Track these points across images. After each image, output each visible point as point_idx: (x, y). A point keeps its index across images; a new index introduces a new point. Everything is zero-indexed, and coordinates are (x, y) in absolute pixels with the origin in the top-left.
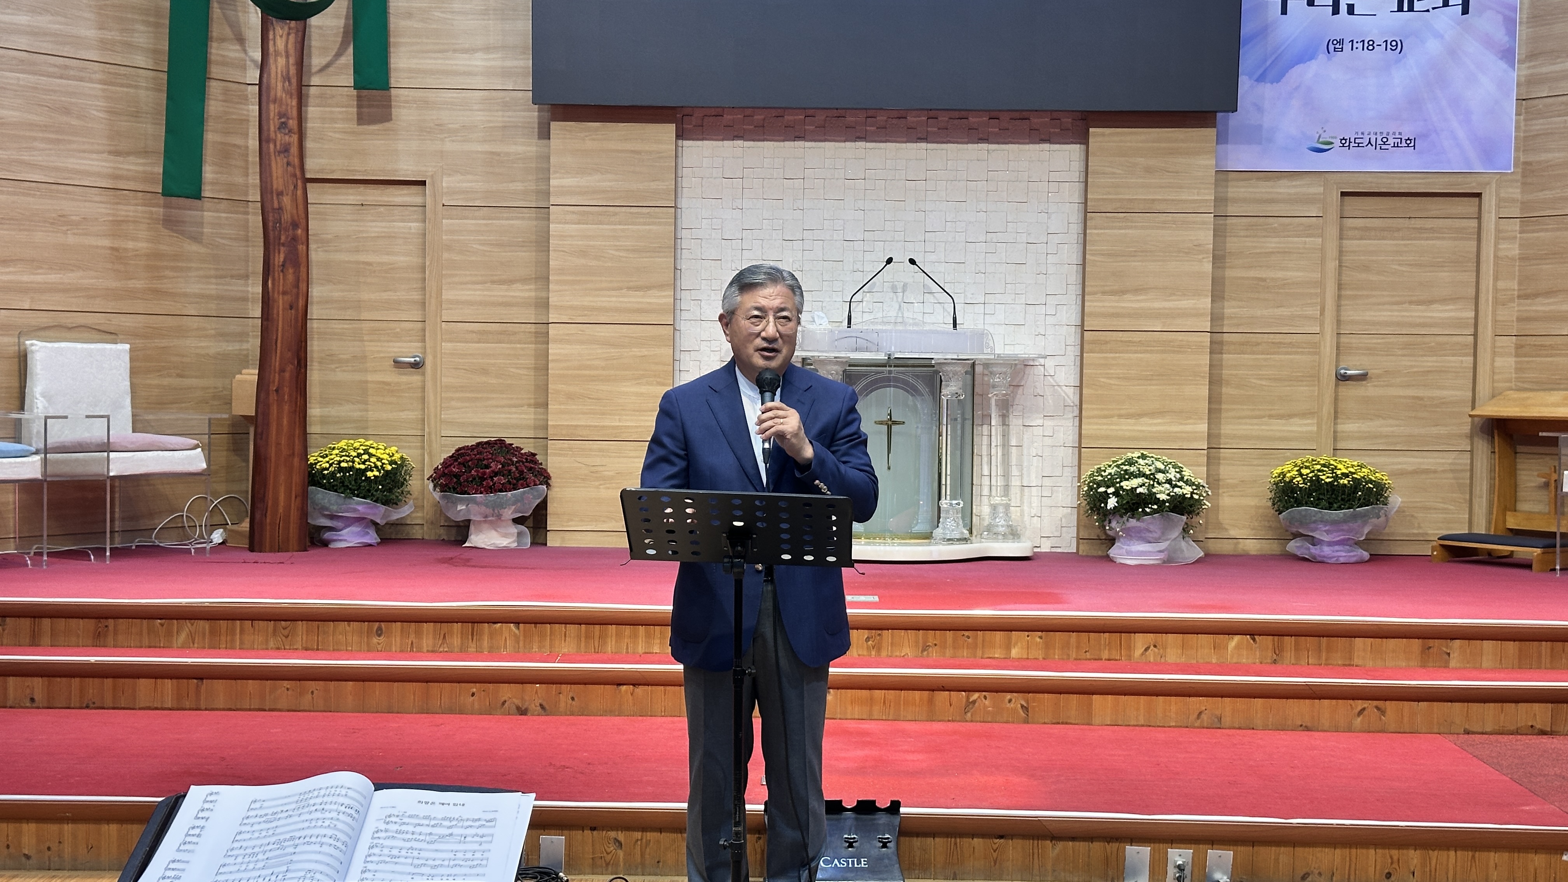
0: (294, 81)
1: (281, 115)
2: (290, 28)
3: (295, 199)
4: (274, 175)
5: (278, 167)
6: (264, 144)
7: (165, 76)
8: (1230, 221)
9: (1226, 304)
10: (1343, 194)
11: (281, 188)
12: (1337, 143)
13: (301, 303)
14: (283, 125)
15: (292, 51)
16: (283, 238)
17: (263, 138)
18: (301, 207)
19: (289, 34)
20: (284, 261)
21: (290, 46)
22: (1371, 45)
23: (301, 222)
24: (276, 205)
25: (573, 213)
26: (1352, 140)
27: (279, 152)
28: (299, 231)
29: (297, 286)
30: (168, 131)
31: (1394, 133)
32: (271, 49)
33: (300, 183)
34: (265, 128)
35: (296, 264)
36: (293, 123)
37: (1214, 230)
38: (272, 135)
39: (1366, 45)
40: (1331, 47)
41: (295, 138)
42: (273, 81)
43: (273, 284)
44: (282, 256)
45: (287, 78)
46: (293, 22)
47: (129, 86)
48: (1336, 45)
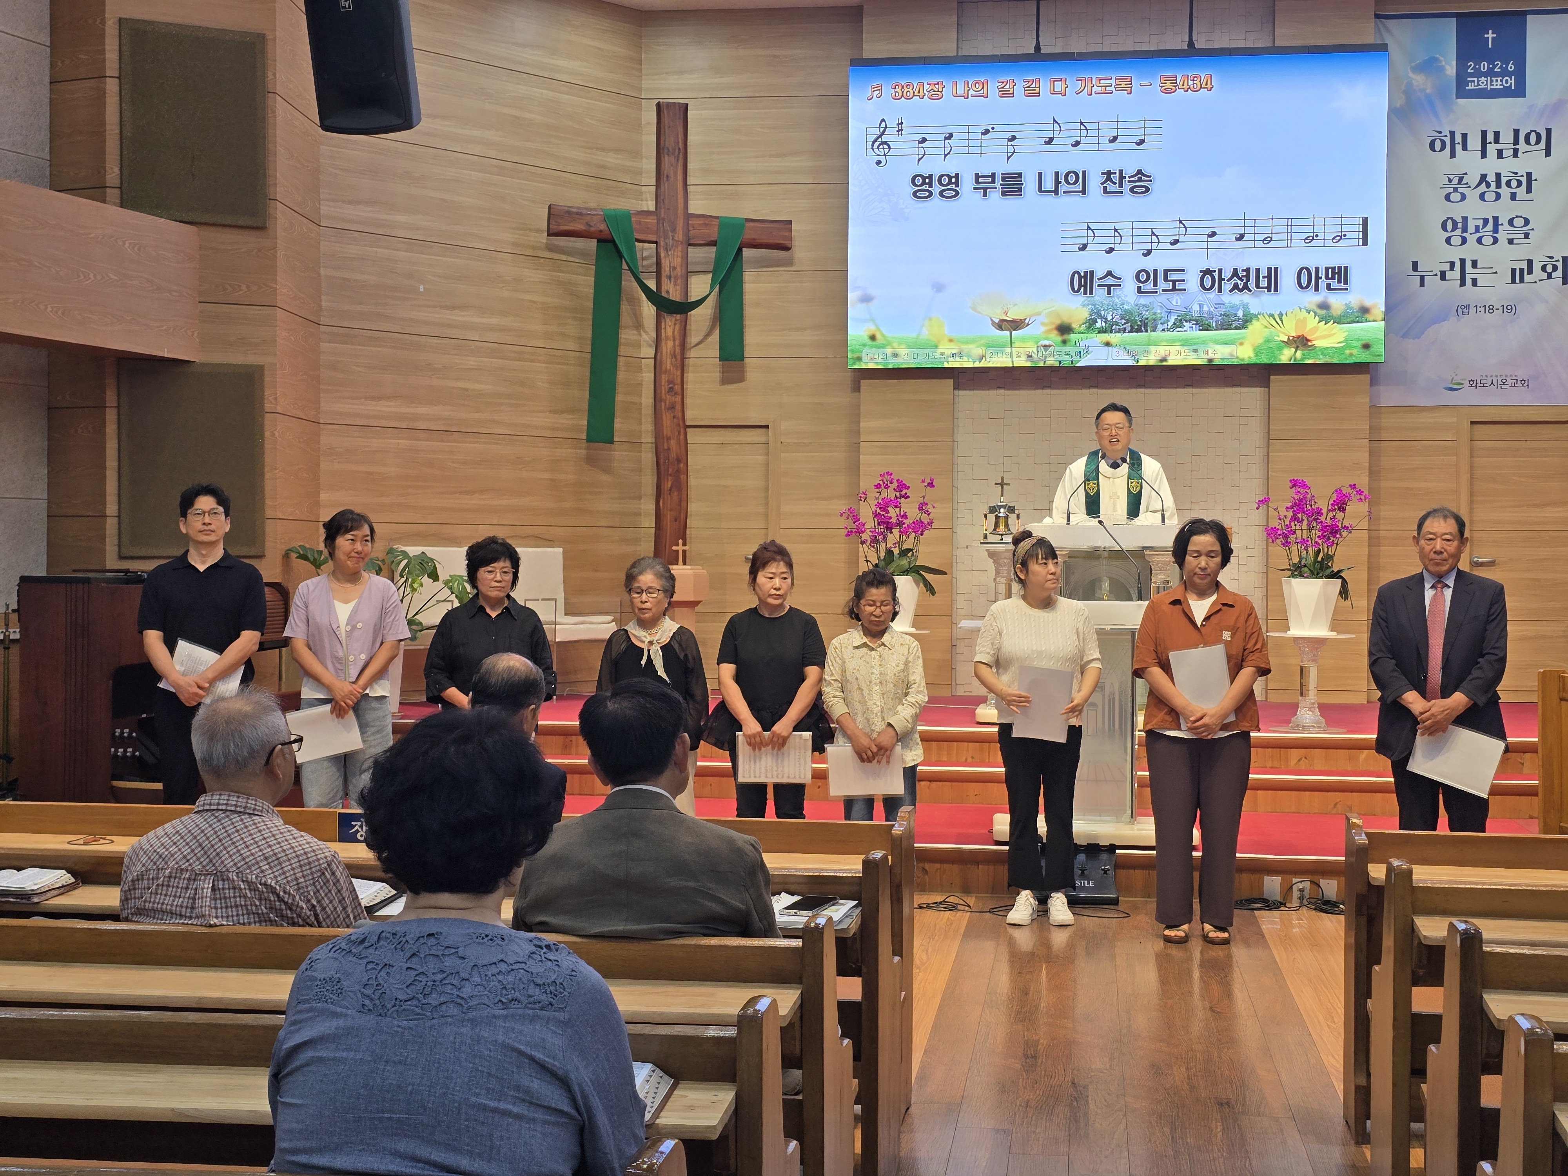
0: (679, 357)
1: (669, 382)
2: (676, 320)
3: (678, 443)
4: (665, 425)
5: (667, 420)
6: (658, 403)
7: (589, 356)
8: (1383, 444)
9: (1382, 507)
10: (1472, 423)
11: (669, 434)
12: (1467, 384)
13: (683, 516)
14: (671, 390)
15: (677, 337)
16: (670, 470)
17: (657, 398)
18: (683, 448)
19: (675, 324)
20: (671, 487)
21: (676, 333)
22: (1491, 309)
23: (682, 459)
24: (666, 447)
25: (877, 447)
26: (1478, 381)
27: (668, 409)
28: (682, 465)
29: (680, 505)
30: (591, 395)
31: (1511, 376)
32: (663, 335)
33: (682, 431)
34: (658, 392)
35: (679, 489)
36: (677, 388)
37: (1370, 452)
38: (663, 396)
39: (1487, 309)
40: (1460, 311)
41: (678, 399)
42: (664, 358)
43: (664, 503)
44: (670, 483)
45: (674, 355)
46: (678, 316)
47: (563, 364)
48: (1464, 310)
